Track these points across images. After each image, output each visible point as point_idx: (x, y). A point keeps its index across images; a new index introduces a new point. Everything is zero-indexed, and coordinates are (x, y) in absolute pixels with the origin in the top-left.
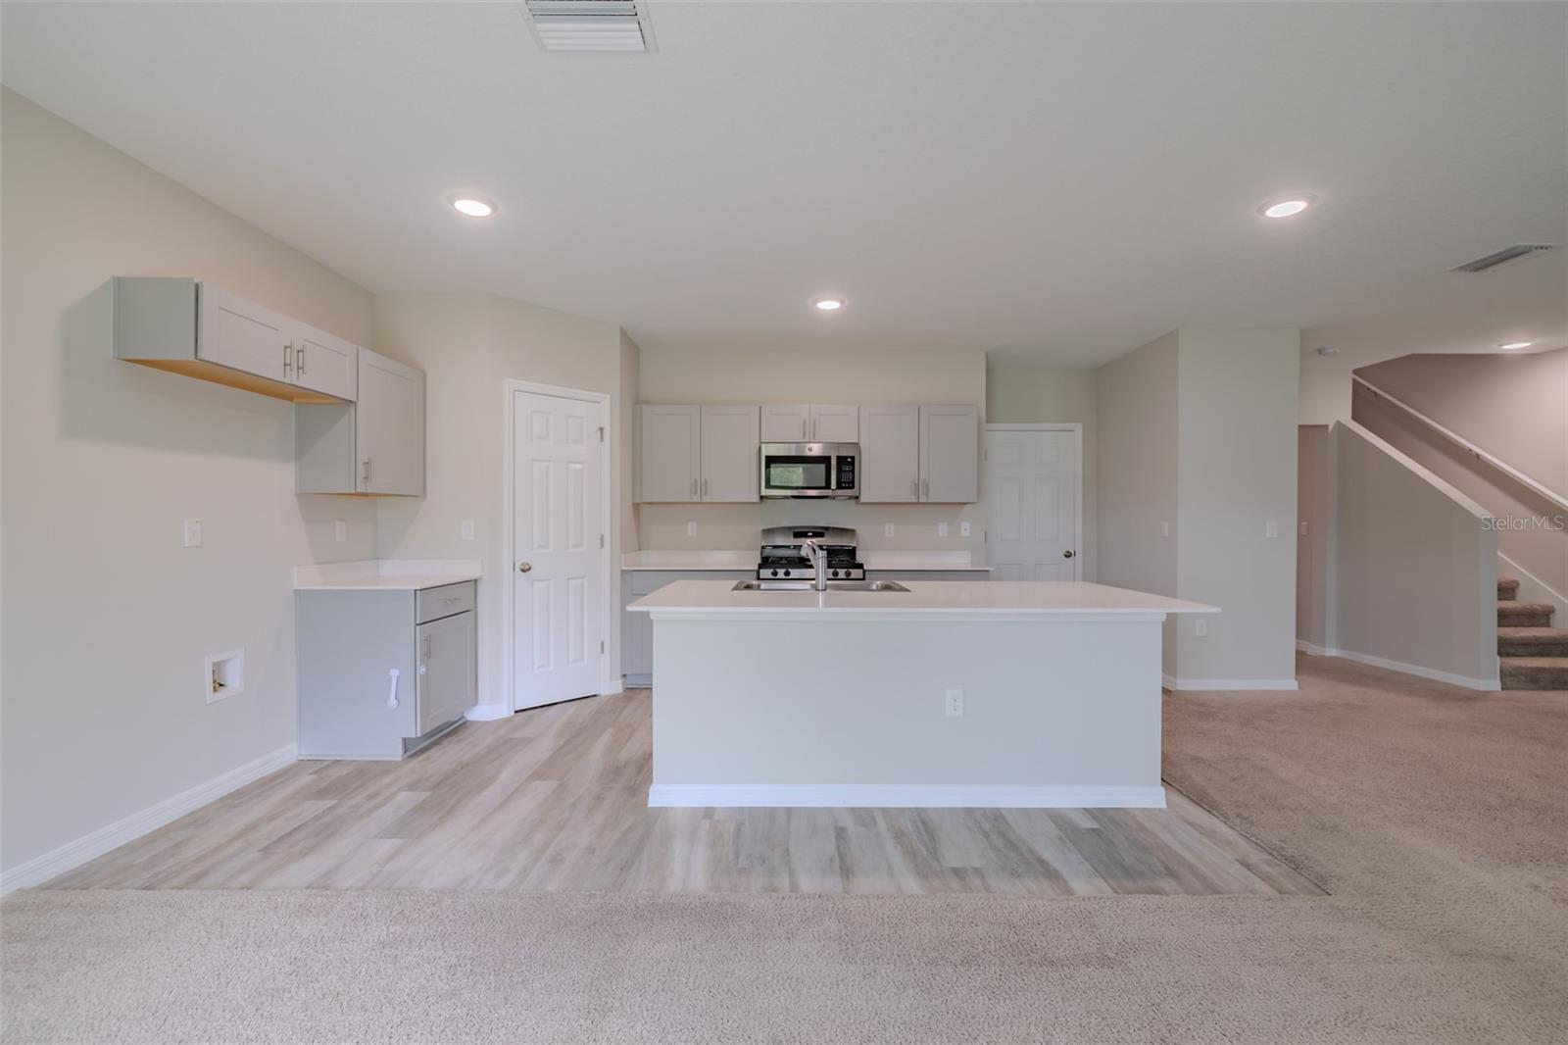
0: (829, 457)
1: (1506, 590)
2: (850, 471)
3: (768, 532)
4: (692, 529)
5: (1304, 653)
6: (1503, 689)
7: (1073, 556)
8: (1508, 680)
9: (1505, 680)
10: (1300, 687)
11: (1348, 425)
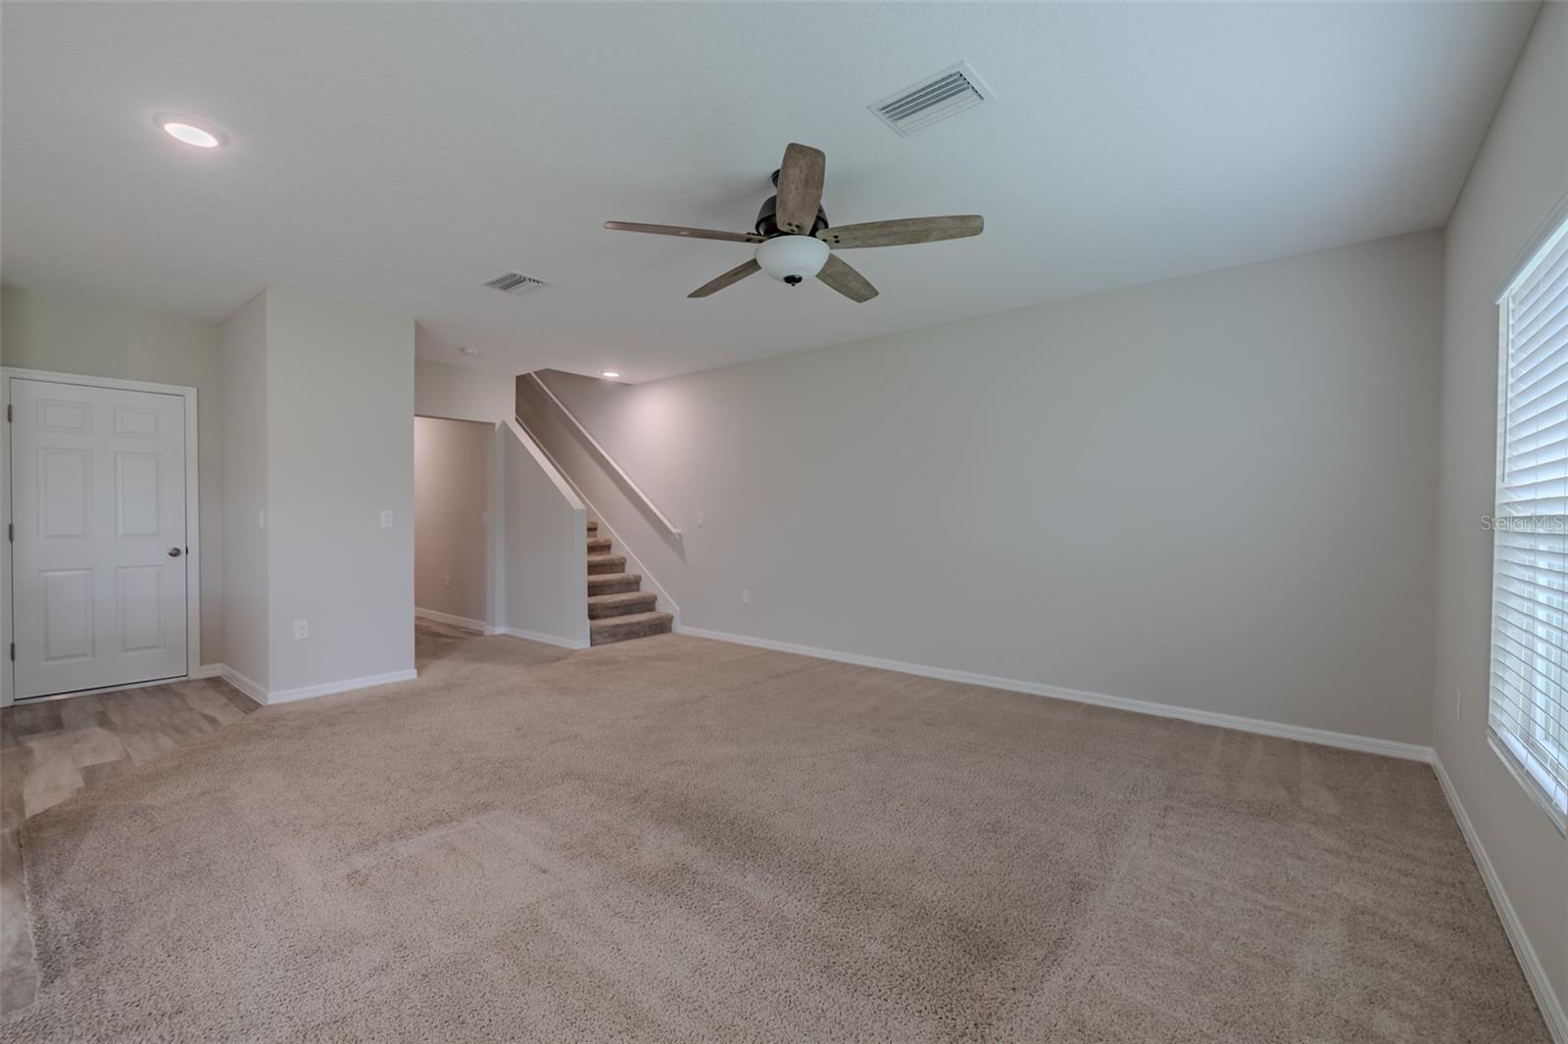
1: (597, 549)
5: (479, 634)
6: (592, 645)
7: (183, 555)
8: (597, 637)
9: (595, 637)
10: (419, 674)
11: (510, 425)
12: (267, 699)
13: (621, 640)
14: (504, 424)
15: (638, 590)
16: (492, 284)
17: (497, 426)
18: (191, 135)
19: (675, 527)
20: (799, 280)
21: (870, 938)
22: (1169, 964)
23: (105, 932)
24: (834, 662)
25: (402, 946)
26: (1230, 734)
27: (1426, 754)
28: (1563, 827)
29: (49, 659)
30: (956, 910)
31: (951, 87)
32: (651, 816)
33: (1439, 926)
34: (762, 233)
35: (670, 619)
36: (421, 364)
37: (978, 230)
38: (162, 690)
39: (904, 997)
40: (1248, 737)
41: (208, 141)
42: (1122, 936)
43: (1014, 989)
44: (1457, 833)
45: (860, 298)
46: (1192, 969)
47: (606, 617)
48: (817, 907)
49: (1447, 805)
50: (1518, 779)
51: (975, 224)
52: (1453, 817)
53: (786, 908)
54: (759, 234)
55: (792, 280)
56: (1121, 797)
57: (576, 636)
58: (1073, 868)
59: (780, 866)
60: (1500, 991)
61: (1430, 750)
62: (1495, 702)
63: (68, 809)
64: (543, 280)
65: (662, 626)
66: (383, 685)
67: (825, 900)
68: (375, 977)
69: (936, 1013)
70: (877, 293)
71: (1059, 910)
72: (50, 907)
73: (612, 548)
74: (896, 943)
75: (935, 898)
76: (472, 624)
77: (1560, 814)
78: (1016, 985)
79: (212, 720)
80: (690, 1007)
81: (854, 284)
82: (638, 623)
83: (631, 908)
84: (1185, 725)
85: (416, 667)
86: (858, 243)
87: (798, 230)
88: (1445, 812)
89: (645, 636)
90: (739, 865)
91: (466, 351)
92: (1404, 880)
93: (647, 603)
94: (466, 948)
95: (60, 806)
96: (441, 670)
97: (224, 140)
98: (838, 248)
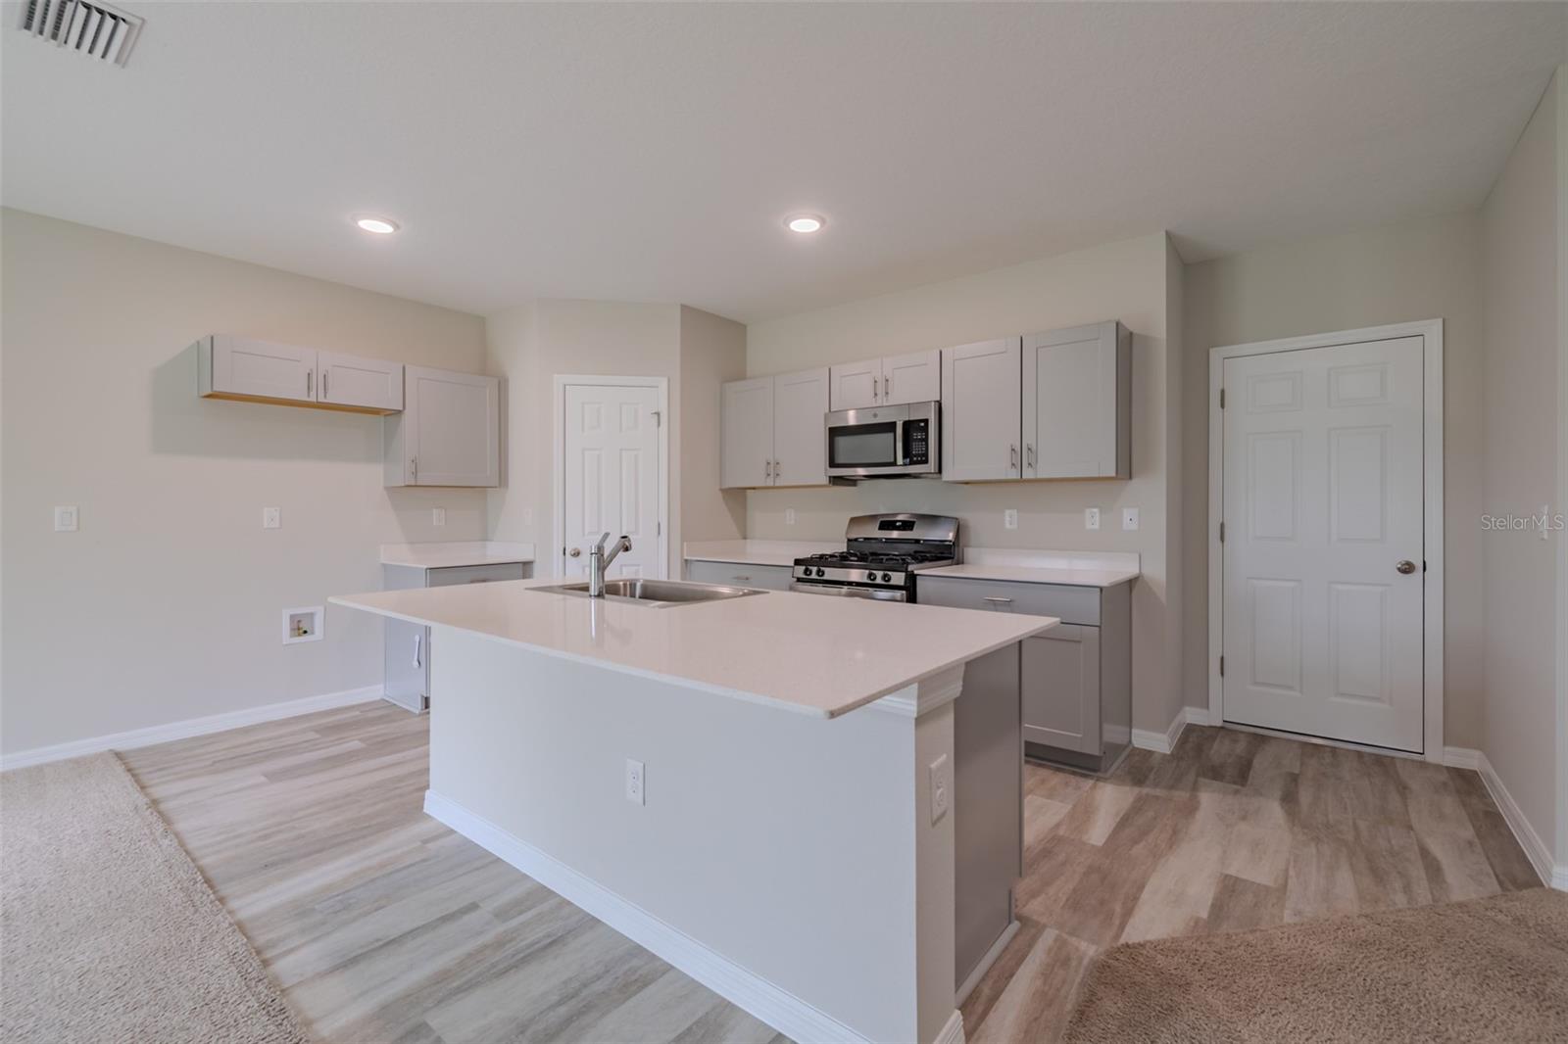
0: (895, 423)
2: (922, 440)
3: (854, 521)
4: (790, 517)
7: (1418, 574)
29: (1256, 683)
95: (1158, 946)
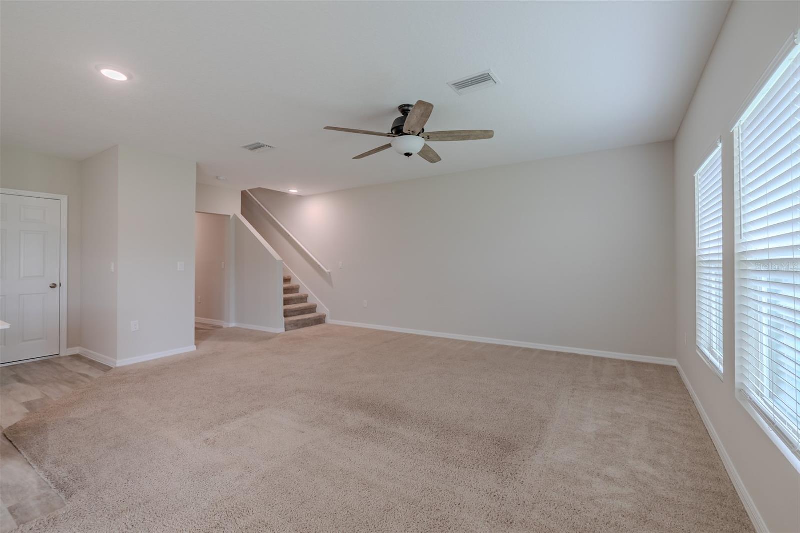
1: (287, 280)
5: (221, 327)
6: (286, 331)
7: (58, 287)
8: (288, 326)
9: (288, 327)
10: (197, 348)
11: (239, 217)
12: (116, 364)
13: (300, 328)
14: (235, 216)
15: (306, 302)
16: (246, 147)
17: (231, 217)
18: (114, 75)
19: (328, 270)
20: (411, 155)
21: (460, 447)
22: (583, 447)
23: (87, 475)
24: (412, 335)
25: (246, 467)
26: (595, 358)
27: (673, 362)
28: (722, 378)
30: (494, 434)
31: (484, 78)
32: (346, 407)
33: (682, 425)
34: (394, 133)
35: (325, 317)
36: (199, 185)
37: (491, 137)
38: (46, 362)
39: (480, 467)
40: (603, 360)
41: (122, 78)
42: (563, 438)
43: (524, 461)
44: (687, 392)
45: (432, 161)
46: (592, 448)
47: (291, 316)
48: (435, 437)
49: (683, 382)
50: (707, 364)
51: (490, 134)
52: (685, 386)
53: (420, 439)
54: (392, 134)
55: (408, 155)
56: (554, 386)
57: (277, 326)
58: (539, 415)
59: (413, 423)
60: (704, 446)
61: (675, 360)
62: (698, 330)
63: (27, 422)
64: (273, 146)
65: (320, 320)
66: (179, 354)
67: (437, 434)
68: (240, 480)
69: (494, 471)
70: (441, 160)
71: (536, 430)
72: (47, 466)
73: (291, 281)
74: (472, 448)
75: (484, 430)
76: (216, 322)
77: (721, 374)
78: (525, 459)
79: (87, 376)
80: (391, 479)
81: (431, 156)
82: (309, 319)
83: (350, 444)
84: (576, 355)
85: (196, 345)
86: (438, 139)
87: (413, 133)
88: (682, 384)
89: (312, 325)
90: (394, 424)
91: (219, 178)
92: (668, 410)
93: (312, 309)
94: (278, 465)
95: (22, 421)
96: (208, 346)
97: (130, 77)
98: (428, 141)
